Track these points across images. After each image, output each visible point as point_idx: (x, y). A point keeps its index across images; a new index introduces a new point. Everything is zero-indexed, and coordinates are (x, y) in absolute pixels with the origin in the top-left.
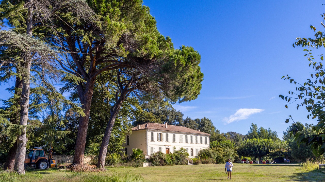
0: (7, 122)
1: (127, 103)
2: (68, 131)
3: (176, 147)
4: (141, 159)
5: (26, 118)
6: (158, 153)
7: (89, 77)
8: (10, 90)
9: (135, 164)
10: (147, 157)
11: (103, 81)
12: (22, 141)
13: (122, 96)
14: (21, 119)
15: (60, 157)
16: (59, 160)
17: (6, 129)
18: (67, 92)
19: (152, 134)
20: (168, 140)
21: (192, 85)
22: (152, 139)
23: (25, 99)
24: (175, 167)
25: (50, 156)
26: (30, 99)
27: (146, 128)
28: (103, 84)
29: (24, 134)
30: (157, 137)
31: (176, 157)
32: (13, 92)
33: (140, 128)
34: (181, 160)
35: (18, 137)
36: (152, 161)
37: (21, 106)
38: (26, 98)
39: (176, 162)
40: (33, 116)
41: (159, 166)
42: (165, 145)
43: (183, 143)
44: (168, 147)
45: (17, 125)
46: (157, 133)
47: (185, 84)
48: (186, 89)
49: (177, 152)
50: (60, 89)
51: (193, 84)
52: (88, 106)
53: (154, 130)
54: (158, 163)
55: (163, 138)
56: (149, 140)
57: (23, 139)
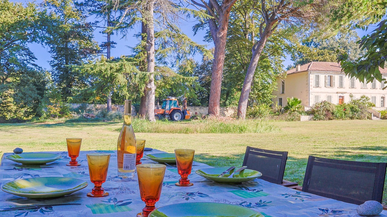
0: (136, 70)
1: (279, 36)
2: (196, 77)
3: (354, 95)
4: (297, 111)
5: (152, 65)
6: (323, 103)
7: (222, 10)
8: (137, 36)
9: (289, 118)
10: (307, 109)
11: (246, 11)
12: (150, 89)
13: (267, 29)
14: (148, 66)
15: (197, 108)
16: (197, 113)
17: (135, 77)
18: (202, 30)
19: (318, 77)
20: (342, 85)
21: (359, 5)
22: (317, 85)
23: (150, 45)
24: (348, 121)
25: (184, 107)
26: (155, 44)
27: (308, 69)
28: (246, 14)
29: (152, 81)
30: (325, 81)
31: (352, 109)
32: (140, 38)
33: (299, 70)
34: (359, 112)
35: (147, 85)
36: (314, 114)
37: (147, 52)
38: (151, 43)
39: (351, 115)
40: (162, 62)
41: (324, 120)
42: (337, 93)
43: (367, 89)
44: (342, 95)
45: (144, 72)
46: (325, 76)
47: (347, 5)
48: (348, 11)
49: (354, 102)
50: (194, 27)
51: (361, 2)
52: (222, 46)
53: (320, 72)
54: (322, 116)
55: (334, 83)
56: (312, 86)
57: (151, 87)
